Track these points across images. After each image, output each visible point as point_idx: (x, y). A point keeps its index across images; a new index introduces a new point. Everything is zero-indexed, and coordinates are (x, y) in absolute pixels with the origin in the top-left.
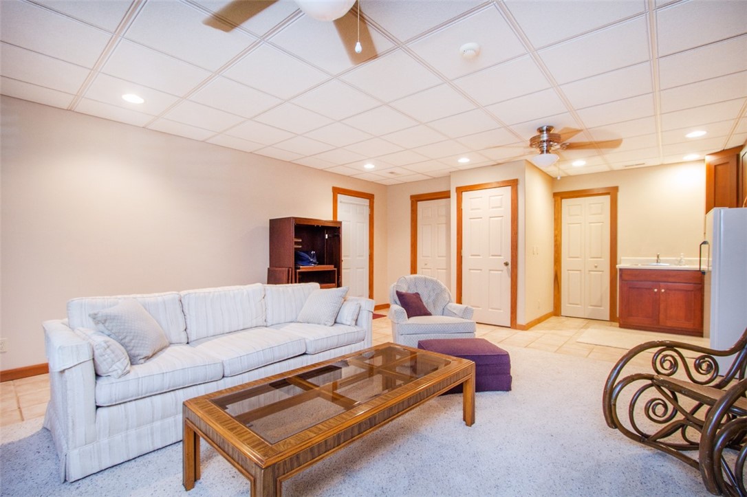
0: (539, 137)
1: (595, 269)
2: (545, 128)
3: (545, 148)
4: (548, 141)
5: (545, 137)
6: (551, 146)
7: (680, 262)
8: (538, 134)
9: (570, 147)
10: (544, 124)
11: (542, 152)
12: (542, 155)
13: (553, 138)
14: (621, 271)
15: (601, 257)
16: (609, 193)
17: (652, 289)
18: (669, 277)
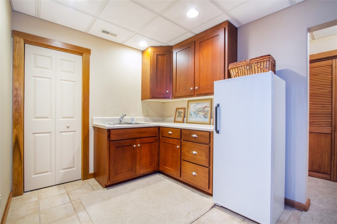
1: (68, 130)
14: (109, 130)
15: (72, 117)
16: (81, 54)
17: (132, 145)
18: (141, 133)
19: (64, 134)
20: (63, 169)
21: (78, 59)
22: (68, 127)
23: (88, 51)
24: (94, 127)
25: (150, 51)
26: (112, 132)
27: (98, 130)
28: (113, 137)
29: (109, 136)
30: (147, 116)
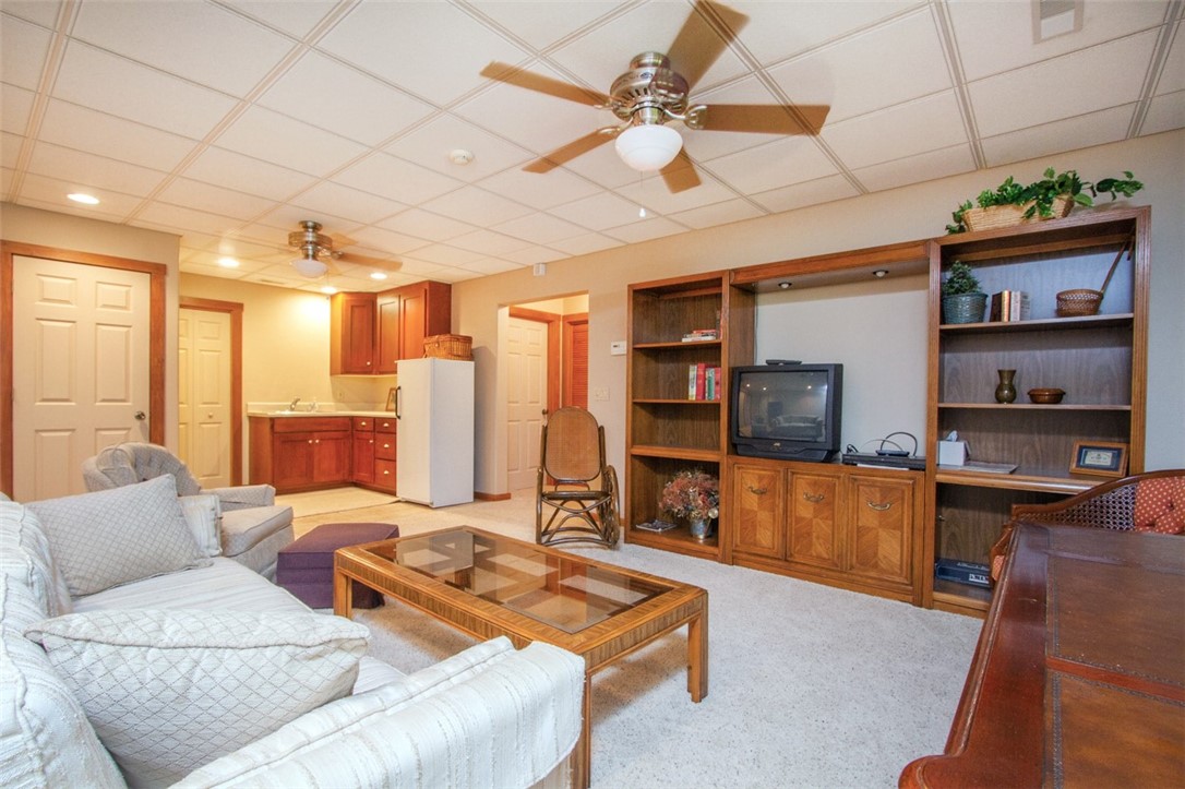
0: (301, 235)
1: (211, 420)
2: (310, 224)
3: (310, 253)
4: (316, 244)
5: (310, 237)
6: (319, 251)
7: (313, 407)
8: (303, 230)
9: (343, 257)
10: (312, 218)
11: (307, 256)
12: (306, 261)
13: (320, 242)
14: (273, 420)
15: (217, 403)
16: (229, 311)
17: (306, 441)
18: (322, 424)
19: (204, 426)
20: (204, 476)
21: (225, 319)
22: (210, 417)
23: (240, 306)
24: (250, 418)
25: (341, 299)
26: (277, 422)
27: (254, 420)
28: (278, 428)
29: (272, 427)
30: (339, 401)
